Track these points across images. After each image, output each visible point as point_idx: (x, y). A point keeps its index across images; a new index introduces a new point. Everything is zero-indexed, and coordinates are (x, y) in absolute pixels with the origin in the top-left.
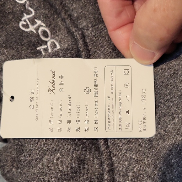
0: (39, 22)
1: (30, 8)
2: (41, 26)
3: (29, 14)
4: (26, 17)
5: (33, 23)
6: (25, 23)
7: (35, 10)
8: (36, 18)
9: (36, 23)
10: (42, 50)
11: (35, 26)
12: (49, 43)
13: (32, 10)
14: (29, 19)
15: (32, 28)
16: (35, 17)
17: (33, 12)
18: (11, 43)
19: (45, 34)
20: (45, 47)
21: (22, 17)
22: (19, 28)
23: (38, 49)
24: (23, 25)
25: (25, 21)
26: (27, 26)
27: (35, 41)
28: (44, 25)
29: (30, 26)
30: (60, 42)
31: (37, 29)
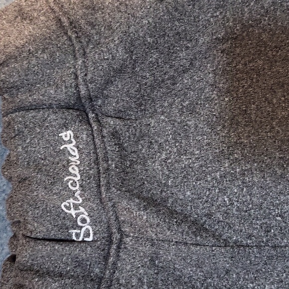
0: (82, 209)
1: (79, 197)
2: (83, 213)
3: (76, 200)
4: (72, 201)
5: (76, 208)
6: (68, 205)
7: (83, 200)
8: (81, 206)
9: (79, 209)
10: (74, 234)
11: (77, 211)
12: (83, 229)
13: (80, 199)
14: (73, 204)
15: (73, 212)
17: (81, 201)
19: (83, 221)
20: (79, 231)
21: (67, 199)
23: (70, 231)
24: (65, 206)
25: (69, 203)
26: (69, 208)
27: (69, 225)
28: (87, 214)
29: (72, 209)
30: (95, 234)
31: (77, 215)
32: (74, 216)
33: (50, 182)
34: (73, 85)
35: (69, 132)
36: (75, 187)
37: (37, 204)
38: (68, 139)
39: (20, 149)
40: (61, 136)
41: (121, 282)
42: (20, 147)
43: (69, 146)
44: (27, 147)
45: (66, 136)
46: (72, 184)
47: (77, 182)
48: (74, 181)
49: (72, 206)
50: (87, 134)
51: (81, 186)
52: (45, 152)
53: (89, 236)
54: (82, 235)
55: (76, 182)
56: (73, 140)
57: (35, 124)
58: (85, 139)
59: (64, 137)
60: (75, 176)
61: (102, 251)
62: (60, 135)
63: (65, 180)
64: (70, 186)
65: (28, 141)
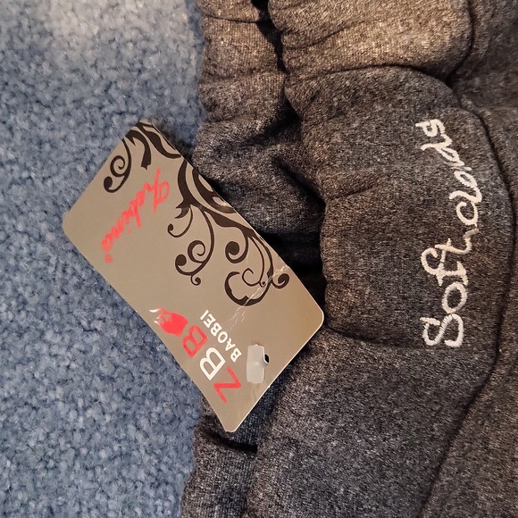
0: (461, 271)
1: (467, 240)
2: (459, 280)
3: (457, 247)
4: (447, 247)
5: (450, 265)
6: (435, 255)
7: (474, 249)
8: (462, 261)
9: (456, 269)
10: (427, 326)
11: (449, 273)
12: (447, 320)
13: (469, 245)
14: (448, 253)
15: (440, 273)
16: (462, 259)
17: (469, 248)
18: (388, 282)
19: (455, 297)
20: (437, 323)
21: (440, 242)
22: (418, 258)
23: (423, 319)
24: (429, 257)
25: (439, 251)
27: (427, 302)
28: (466, 283)
29: (441, 266)
30: (468, 333)
31: (448, 281)
32: (440, 282)
33: (422, 198)
34: (466, 35)
35: (435, 123)
36: (471, 218)
37: (373, 245)
38: (433, 134)
39: (337, 138)
40: (419, 128)
41: (490, 446)
42: (337, 135)
43: (439, 147)
44: (354, 136)
45: (429, 129)
46: (463, 211)
47: (475, 209)
48: (469, 203)
49: (443, 260)
50: (474, 124)
51: (483, 219)
52: (391, 154)
53: (457, 336)
54: (442, 332)
55: (472, 209)
56: (445, 136)
57: (376, 96)
58: (471, 132)
59: (425, 130)
60: (472, 193)
61: (478, 375)
62: (417, 125)
63: (451, 198)
64: (460, 215)
65: (355, 125)
